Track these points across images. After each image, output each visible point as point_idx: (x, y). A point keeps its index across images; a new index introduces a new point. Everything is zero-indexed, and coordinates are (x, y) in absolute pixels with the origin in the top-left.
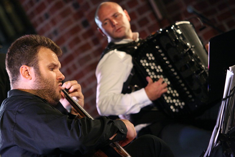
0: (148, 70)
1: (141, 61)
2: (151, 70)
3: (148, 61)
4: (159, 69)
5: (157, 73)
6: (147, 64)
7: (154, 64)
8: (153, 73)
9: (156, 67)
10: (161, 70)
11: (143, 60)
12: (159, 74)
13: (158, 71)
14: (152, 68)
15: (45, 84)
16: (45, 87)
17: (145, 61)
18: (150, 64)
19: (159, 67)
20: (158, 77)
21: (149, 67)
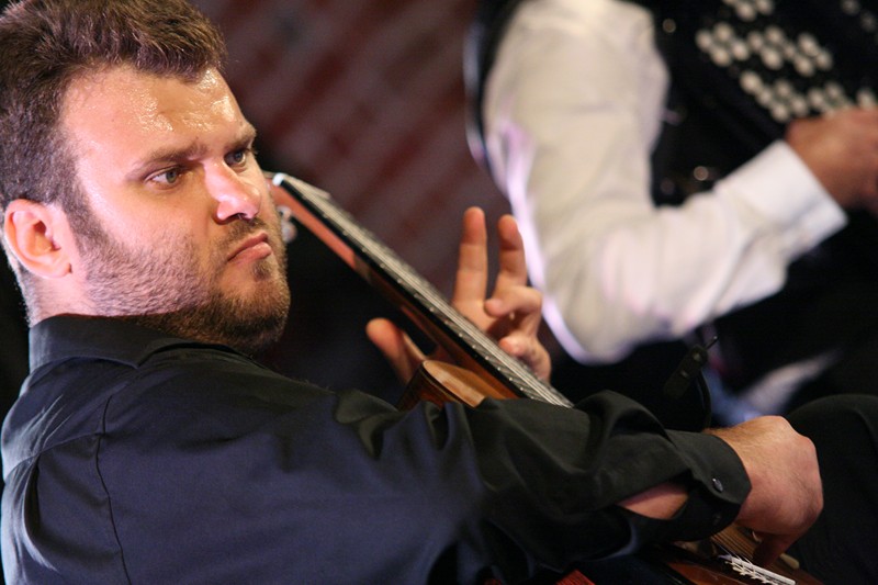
0: (751, 82)
1: (705, 40)
2: (769, 76)
3: (742, 29)
4: (810, 54)
5: (803, 85)
6: (740, 50)
7: (775, 35)
8: (784, 89)
9: (790, 51)
10: (824, 59)
11: (711, 28)
12: (819, 79)
13: (804, 66)
14: (772, 59)
15: (144, 277)
16: (151, 294)
17: (724, 32)
18: (756, 41)
19: (808, 44)
20: (817, 99)
21: (754, 63)
